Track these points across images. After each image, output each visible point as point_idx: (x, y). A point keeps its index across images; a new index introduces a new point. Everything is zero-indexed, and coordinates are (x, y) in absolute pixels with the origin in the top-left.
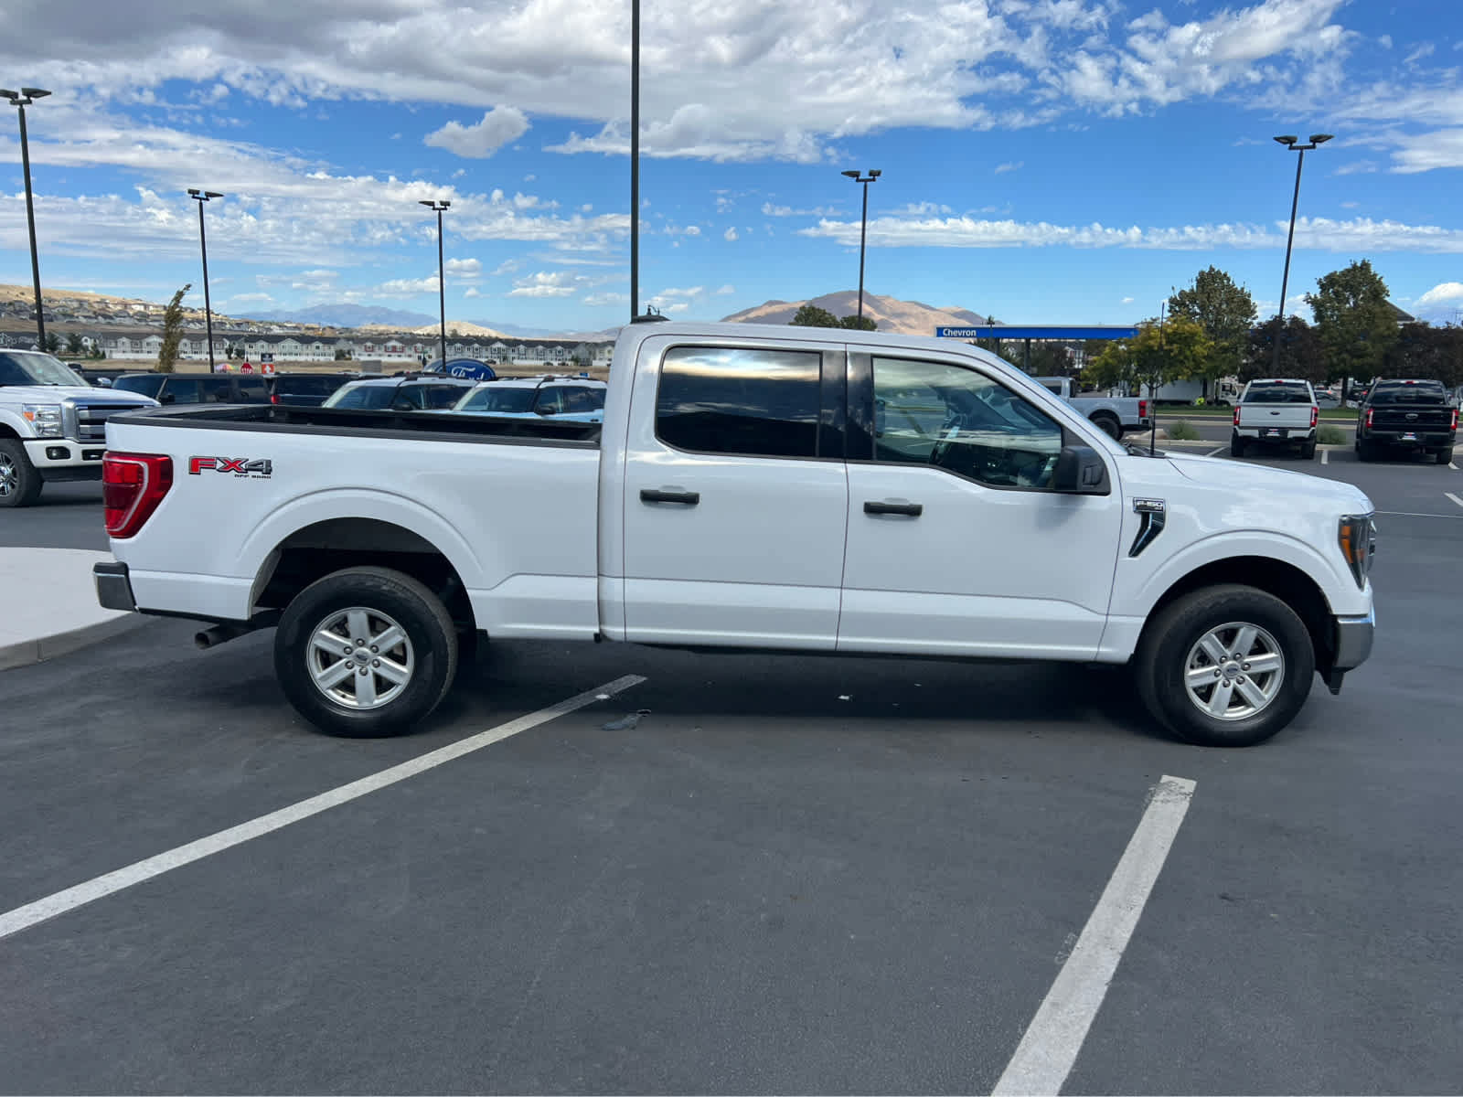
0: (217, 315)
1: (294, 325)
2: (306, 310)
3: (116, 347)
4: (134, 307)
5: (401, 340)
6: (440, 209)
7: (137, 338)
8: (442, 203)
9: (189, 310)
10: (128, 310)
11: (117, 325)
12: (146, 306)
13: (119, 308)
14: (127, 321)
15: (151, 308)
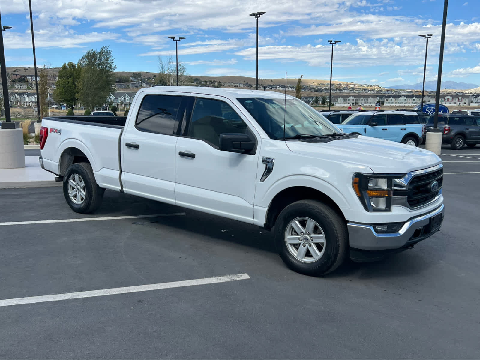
0: (380, 87)
1: (410, 91)
2: (417, 84)
3: (338, 101)
4: (350, 85)
5: (452, 96)
6: (427, 38)
7: (345, 98)
8: (428, 35)
9: (370, 86)
10: (348, 87)
11: (343, 93)
12: (355, 85)
13: (345, 86)
14: (347, 91)
15: (356, 86)
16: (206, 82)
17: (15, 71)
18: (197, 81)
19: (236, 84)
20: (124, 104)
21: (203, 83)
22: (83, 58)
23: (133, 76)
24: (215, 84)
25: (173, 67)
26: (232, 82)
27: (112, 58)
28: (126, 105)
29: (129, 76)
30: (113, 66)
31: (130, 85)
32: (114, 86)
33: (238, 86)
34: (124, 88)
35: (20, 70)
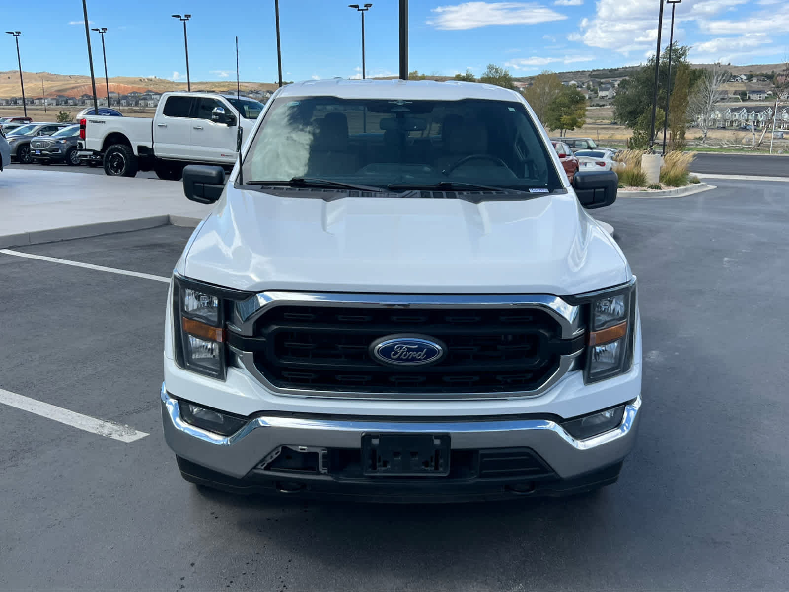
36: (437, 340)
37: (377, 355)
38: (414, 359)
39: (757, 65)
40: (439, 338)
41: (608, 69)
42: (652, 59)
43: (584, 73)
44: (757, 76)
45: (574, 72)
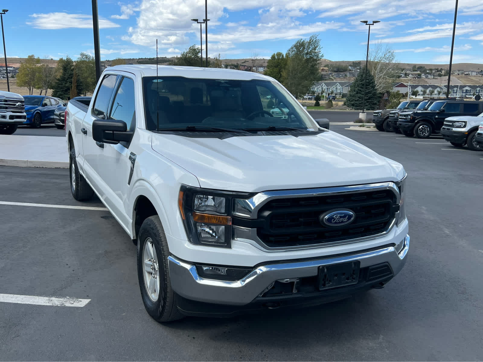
16: (431, 70)
17: (244, 62)
18: (420, 70)
19: (466, 72)
20: (335, 94)
21: (428, 71)
22: (292, 48)
23: (352, 65)
24: (442, 72)
25: (381, 54)
26: (463, 70)
27: (319, 47)
28: (337, 94)
29: (348, 65)
30: (320, 55)
31: (348, 74)
32: (331, 76)
33: (469, 75)
34: (341, 77)
35: (248, 61)
36: (350, 210)
37: (325, 223)
38: (342, 222)
39: (229, 59)
40: (352, 209)
41: (148, 58)
42: (183, 54)
43: (134, 60)
44: (230, 65)
45: (128, 59)
